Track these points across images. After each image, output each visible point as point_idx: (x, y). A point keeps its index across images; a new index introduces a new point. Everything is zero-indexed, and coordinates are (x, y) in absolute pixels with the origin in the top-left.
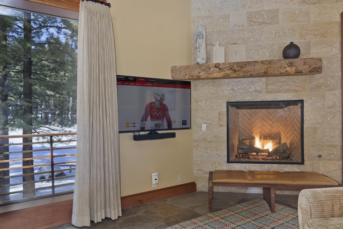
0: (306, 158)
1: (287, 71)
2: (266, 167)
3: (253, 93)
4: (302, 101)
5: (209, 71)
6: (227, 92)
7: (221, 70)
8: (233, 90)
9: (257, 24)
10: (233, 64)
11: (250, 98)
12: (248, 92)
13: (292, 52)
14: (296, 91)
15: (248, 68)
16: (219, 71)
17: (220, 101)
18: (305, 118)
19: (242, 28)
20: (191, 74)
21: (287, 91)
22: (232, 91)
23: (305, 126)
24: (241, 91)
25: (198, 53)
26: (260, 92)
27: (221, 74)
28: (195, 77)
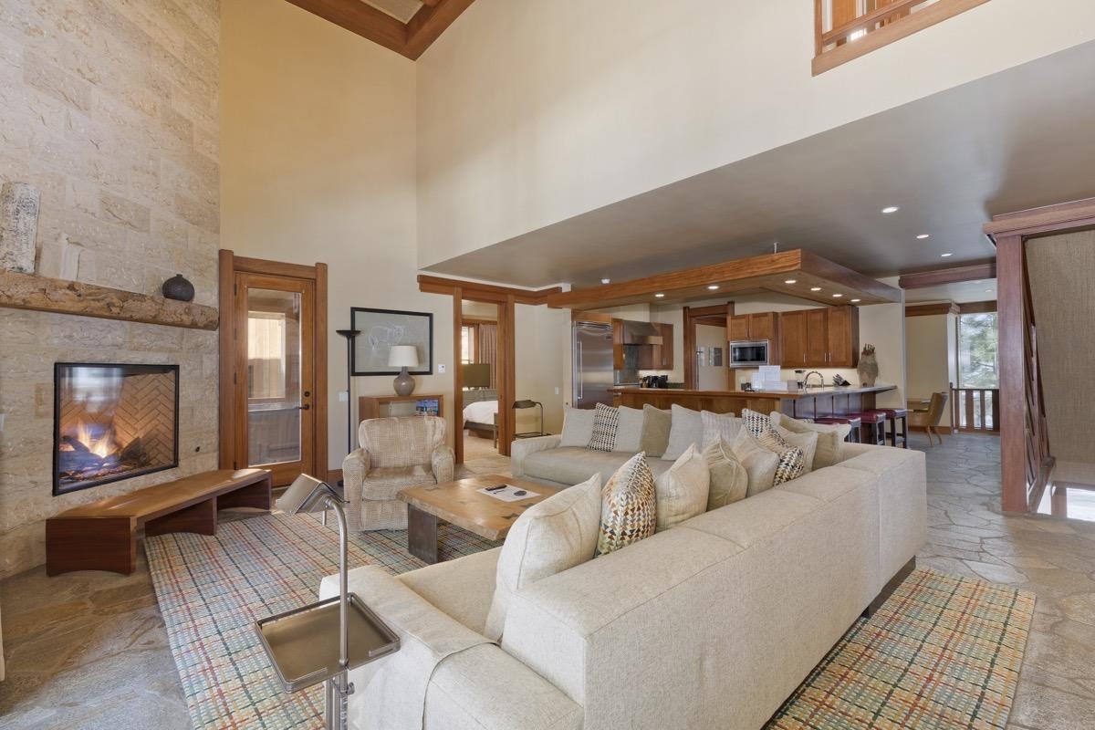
0: (181, 456)
1: (182, 321)
2: (129, 484)
3: (108, 348)
4: (176, 368)
5: (54, 293)
6: (56, 341)
7: (82, 298)
8: (70, 337)
9: (119, 221)
10: (106, 291)
11: (104, 357)
12: (100, 345)
13: (178, 289)
14: (171, 351)
15: (130, 304)
16: (77, 298)
17: (42, 360)
18: (181, 394)
19: (91, 217)
20: (9, 293)
21: (160, 349)
22: (67, 340)
23: (181, 405)
24: (88, 342)
25: (25, 246)
26: (119, 347)
27: (79, 307)
28: (17, 301)
